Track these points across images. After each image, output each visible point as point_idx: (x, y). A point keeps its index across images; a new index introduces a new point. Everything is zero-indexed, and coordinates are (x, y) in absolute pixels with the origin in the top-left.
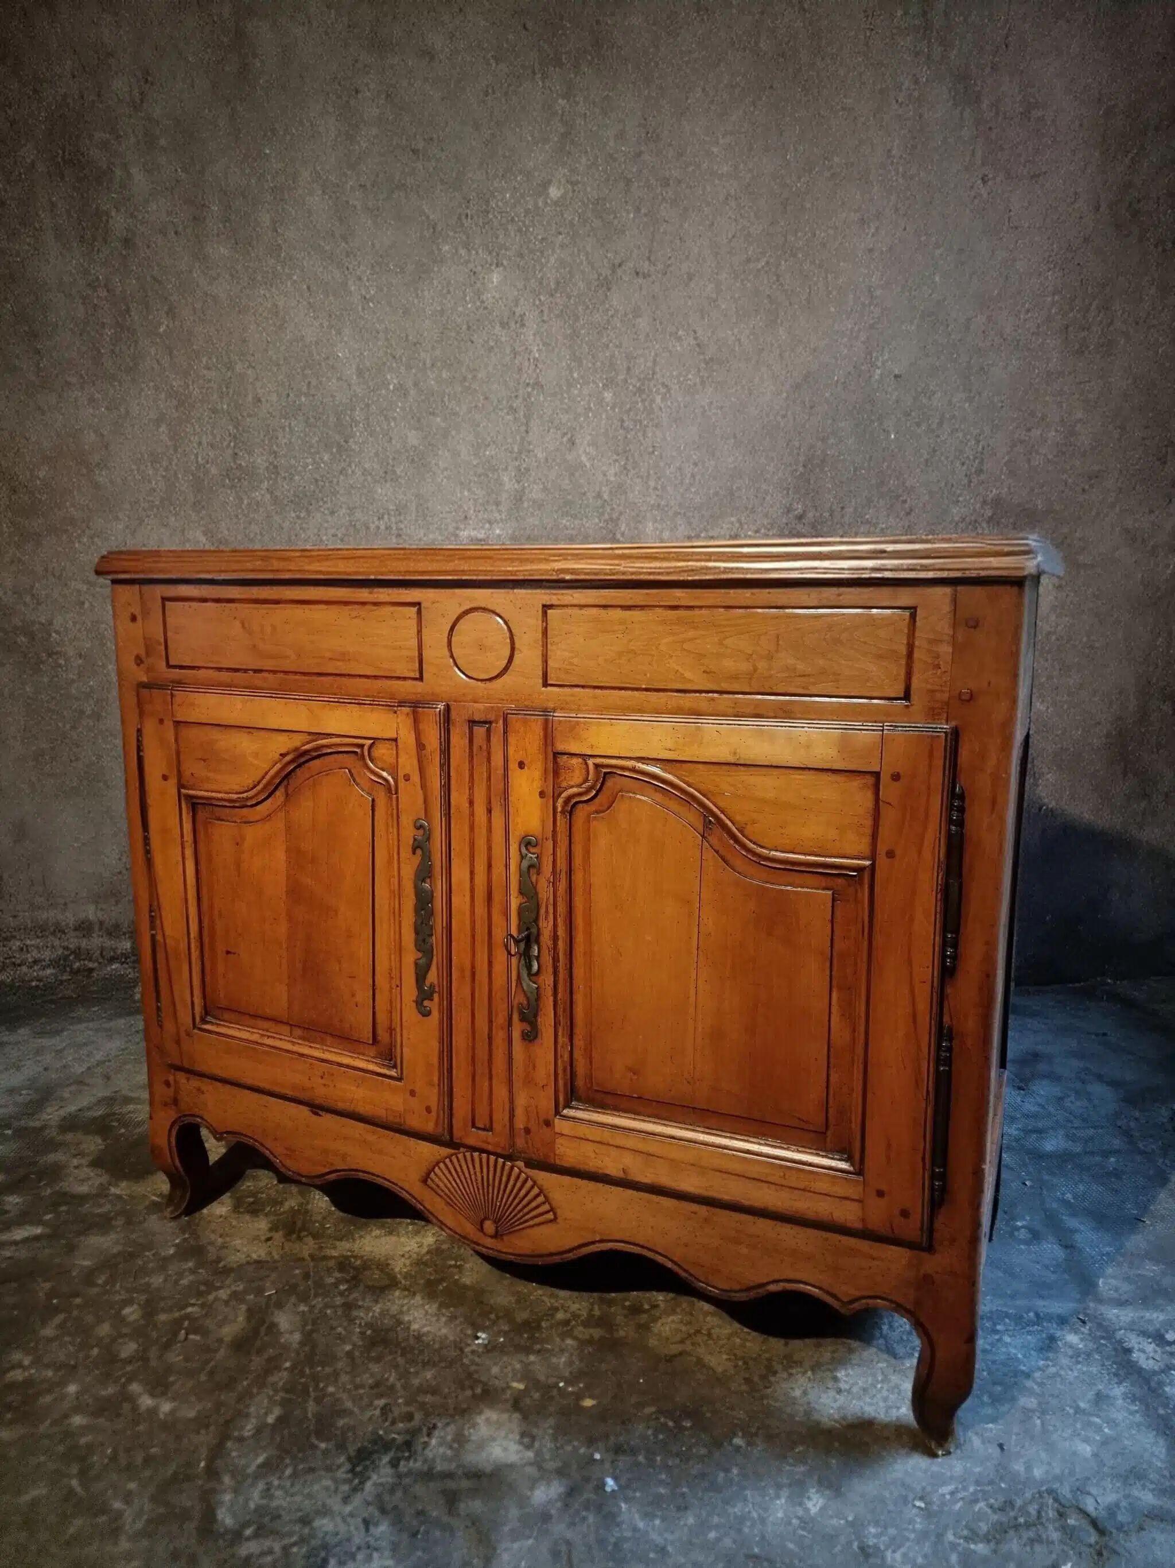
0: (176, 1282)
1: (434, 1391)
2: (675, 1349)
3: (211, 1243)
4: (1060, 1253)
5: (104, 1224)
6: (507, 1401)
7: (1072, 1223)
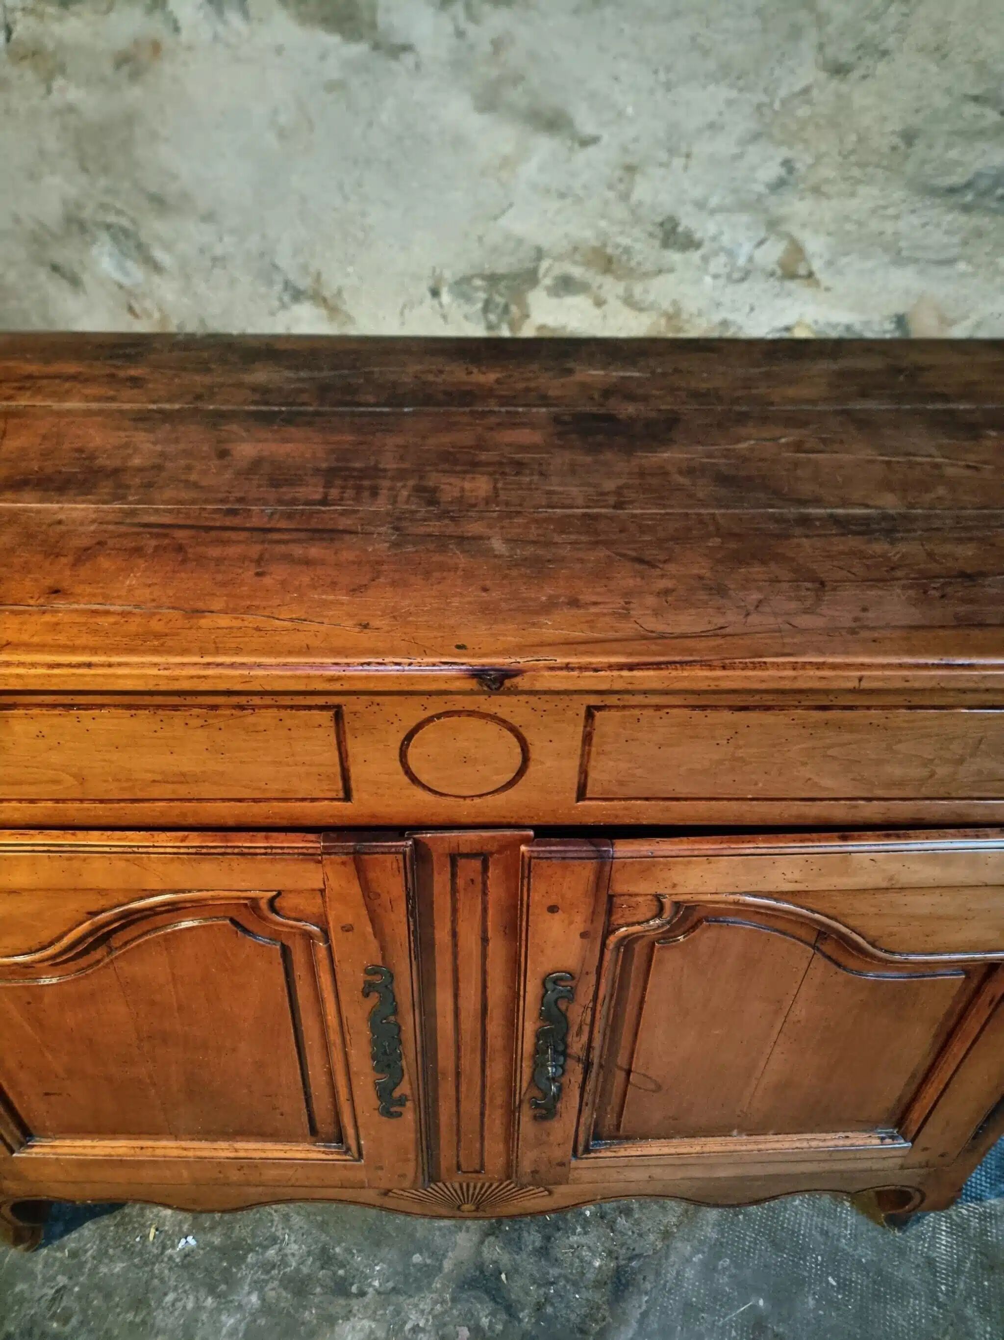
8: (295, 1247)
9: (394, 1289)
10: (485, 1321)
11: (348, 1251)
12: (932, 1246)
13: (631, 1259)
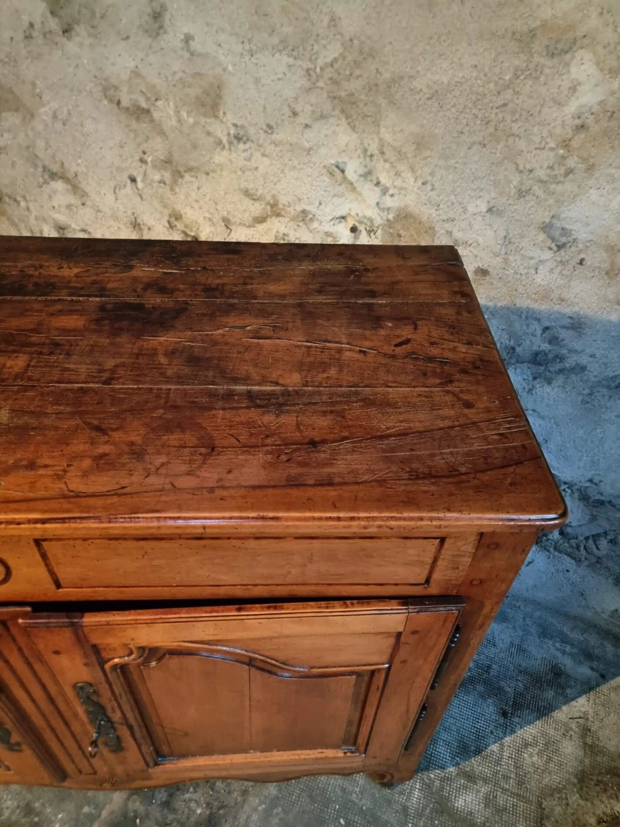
8: (9, 803)
11: (43, 805)
12: (408, 799)
13: (219, 809)
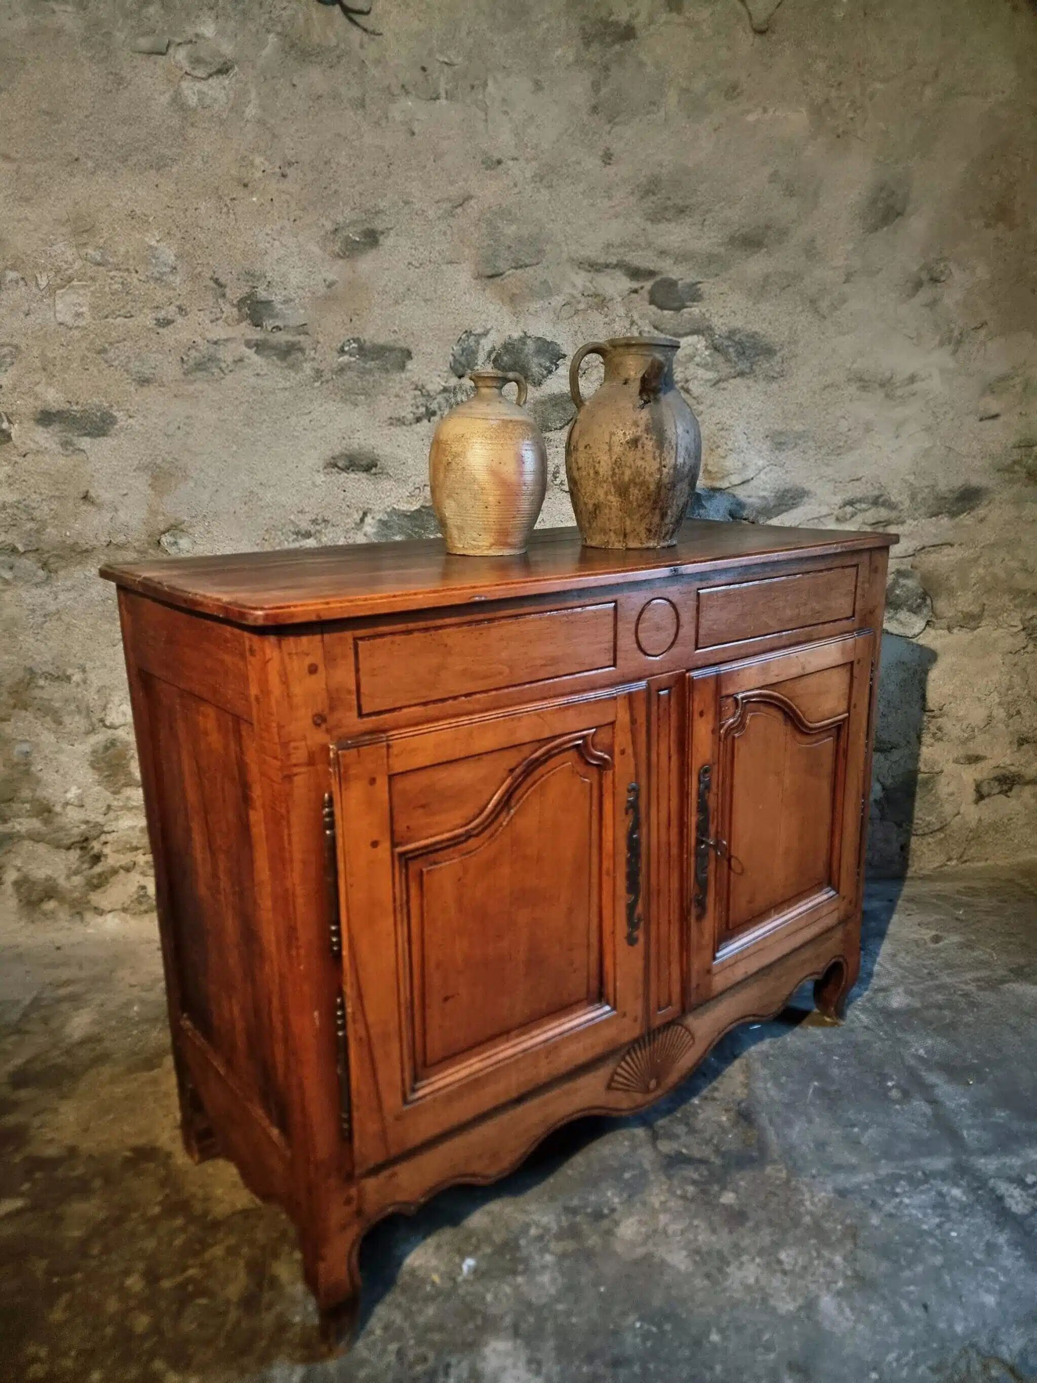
0: (170, 1244)
1: (441, 1328)
2: (640, 1251)
3: (193, 1196)
4: (927, 1109)
5: (82, 1189)
6: (506, 1328)
7: (932, 1078)
8: (545, 1219)
9: (630, 1196)
10: (696, 1176)
11: (581, 1199)
